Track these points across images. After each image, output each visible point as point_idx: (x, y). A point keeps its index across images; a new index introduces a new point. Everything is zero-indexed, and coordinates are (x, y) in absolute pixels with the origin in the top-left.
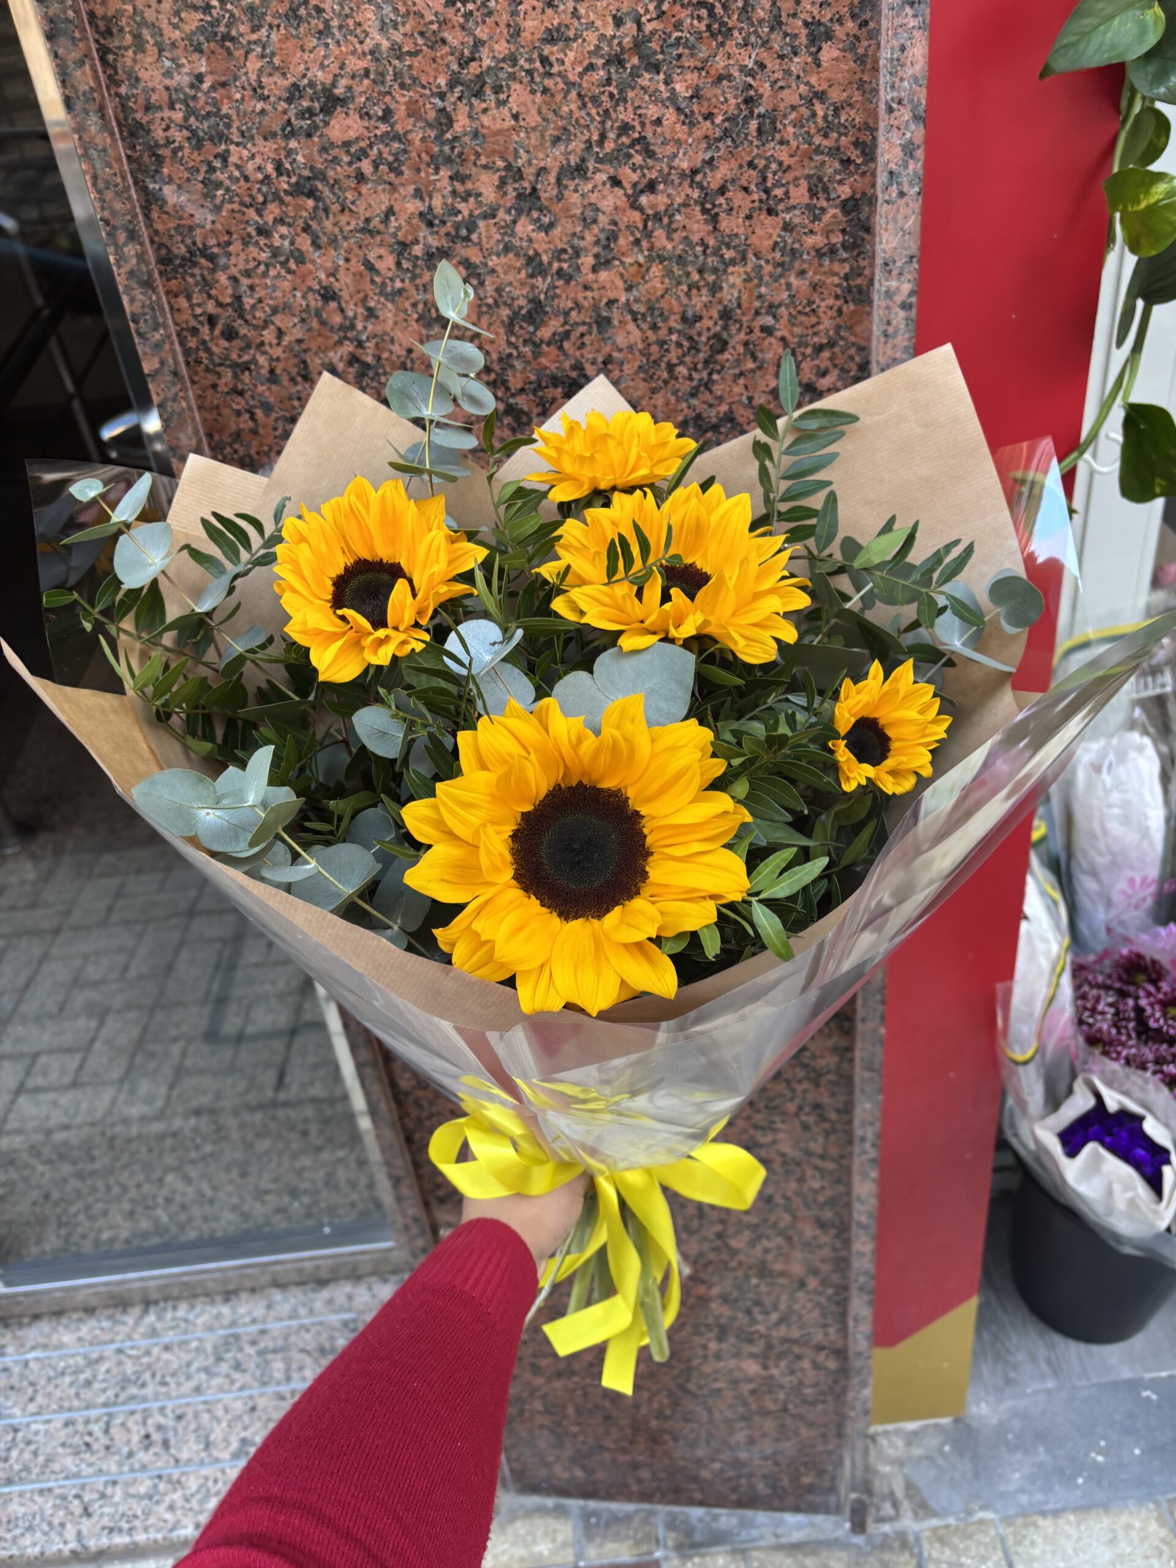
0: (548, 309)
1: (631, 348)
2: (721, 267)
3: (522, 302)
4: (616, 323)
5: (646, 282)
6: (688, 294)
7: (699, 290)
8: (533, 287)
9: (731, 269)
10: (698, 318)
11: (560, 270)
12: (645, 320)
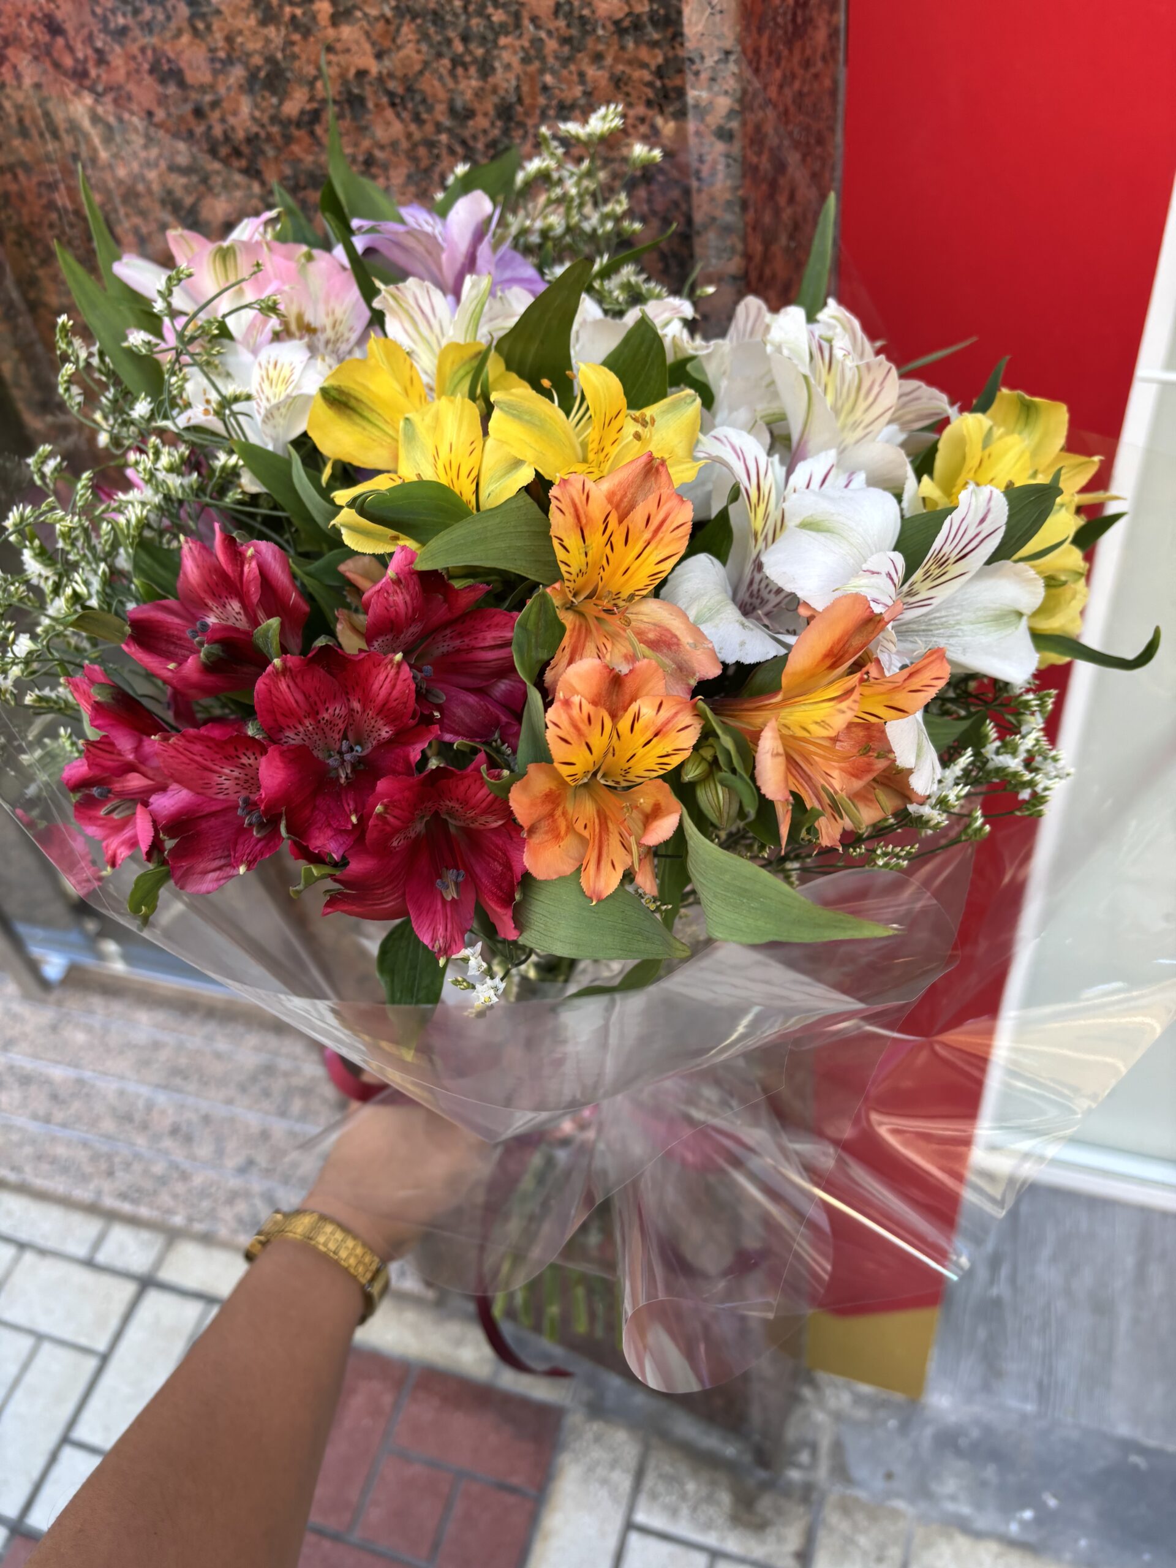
0: (289, 75)
1: (394, 144)
2: (490, 36)
3: (257, 60)
4: (370, 105)
5: (399, 48)
6: (452, 73)
7: (466, 69)
8: (268, 41)
9: (503, 41)
10: (470, 114)
11: (293, 17)
12: (405, 108)
